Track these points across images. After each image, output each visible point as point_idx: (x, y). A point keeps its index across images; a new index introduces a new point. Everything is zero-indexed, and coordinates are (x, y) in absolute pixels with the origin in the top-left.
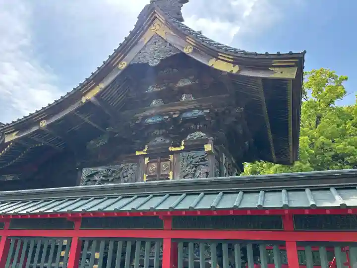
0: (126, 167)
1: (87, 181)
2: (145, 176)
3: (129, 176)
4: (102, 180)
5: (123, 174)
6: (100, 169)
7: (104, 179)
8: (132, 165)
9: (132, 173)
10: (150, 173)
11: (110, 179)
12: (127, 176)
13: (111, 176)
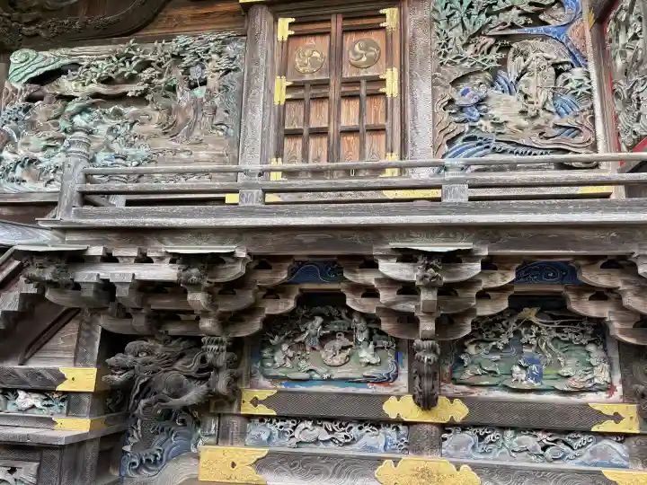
0: (200, 49)
1: (32, 99)
2: (281, 84)
3: (213, 82)
4: (96, 95)
5: (187, 70)
6: (84, 53)
7: (103, 89)
8: (225, 43)
9: (228, 71)
10: (302, 75)
11: (132, 89)
12: (204, 83)
13: (132, 79)
